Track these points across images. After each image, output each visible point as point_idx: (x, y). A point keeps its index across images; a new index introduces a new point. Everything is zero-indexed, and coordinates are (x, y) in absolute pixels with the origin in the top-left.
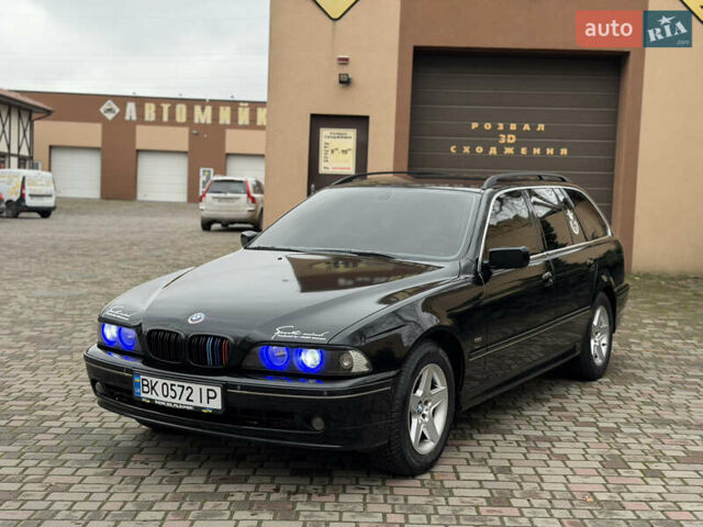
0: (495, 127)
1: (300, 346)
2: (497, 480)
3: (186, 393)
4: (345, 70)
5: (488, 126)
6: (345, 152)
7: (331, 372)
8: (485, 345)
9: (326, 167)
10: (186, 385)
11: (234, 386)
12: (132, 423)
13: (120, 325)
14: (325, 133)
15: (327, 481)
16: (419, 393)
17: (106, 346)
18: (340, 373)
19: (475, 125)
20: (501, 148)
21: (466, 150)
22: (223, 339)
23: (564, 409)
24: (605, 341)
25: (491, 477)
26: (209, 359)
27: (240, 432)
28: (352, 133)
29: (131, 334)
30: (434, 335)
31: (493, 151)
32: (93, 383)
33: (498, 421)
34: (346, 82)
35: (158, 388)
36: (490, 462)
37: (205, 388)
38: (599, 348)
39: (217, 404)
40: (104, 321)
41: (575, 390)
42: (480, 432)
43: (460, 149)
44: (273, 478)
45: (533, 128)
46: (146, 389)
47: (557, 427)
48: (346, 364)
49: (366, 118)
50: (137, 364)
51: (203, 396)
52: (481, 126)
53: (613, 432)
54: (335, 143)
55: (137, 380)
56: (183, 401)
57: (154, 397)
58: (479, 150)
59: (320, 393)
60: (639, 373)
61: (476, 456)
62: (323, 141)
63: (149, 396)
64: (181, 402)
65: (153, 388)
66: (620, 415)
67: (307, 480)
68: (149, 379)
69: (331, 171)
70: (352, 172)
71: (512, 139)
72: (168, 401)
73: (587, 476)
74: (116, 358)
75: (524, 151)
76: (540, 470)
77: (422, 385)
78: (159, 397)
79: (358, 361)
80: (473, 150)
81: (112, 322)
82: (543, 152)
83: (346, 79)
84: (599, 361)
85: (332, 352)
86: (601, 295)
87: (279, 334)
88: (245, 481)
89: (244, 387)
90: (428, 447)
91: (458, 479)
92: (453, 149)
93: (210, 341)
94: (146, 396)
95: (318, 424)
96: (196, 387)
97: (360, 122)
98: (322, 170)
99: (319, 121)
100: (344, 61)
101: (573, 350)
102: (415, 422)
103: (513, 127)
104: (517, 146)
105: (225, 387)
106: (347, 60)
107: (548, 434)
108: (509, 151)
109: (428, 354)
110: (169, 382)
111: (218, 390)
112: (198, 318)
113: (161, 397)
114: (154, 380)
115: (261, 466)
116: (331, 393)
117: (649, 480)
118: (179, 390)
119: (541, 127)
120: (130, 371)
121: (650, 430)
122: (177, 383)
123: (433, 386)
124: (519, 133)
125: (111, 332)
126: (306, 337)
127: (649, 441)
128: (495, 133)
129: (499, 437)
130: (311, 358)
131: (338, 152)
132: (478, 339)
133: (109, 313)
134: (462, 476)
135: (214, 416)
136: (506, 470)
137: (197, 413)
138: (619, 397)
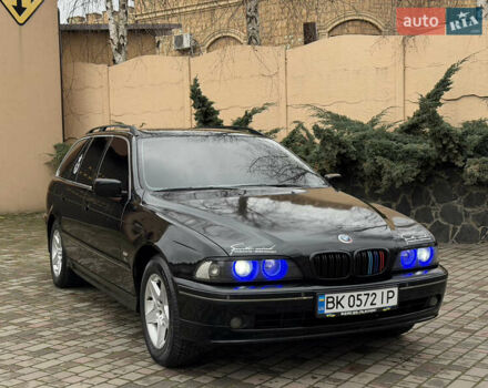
3: (370, 299)
10: (371, 292)
11: (404, 285)
26: (370, 271)
35: (343, 302)
37: (385, 291)
39: (395, 301)
46: (330, 305)
51: (384, 298)
55: (321, 299)
56: (368, 306)
57: (340, 309)
63: (335, 310)
64: (367, 308)
65: (338, 303)
68: (335, 296)
72: (355, 310)
94: (331, 312)
96: (379, 292)
105: (400, 285)
110: (355, 294)
111: (396, 290)
113: (347, 308)
114: (340, 295)
118: (364, 298)
122: (362, 293)
135: (393, 311)
137: (380, 312)
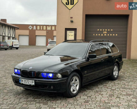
0: (102, 30)
1: (49, 73)
2: (88, 98)
3: (28, 82)
4: (72, 19)
5: (101, 30)
6: (72, 35)
7: (55, 78)
8: (87, 73)
9: (68, 39)
11: (37, 80)
12: (22, 88)
13: (18, 69)
14: (68, 32)
15: (55, 98)
16: (73, 82)
17: (15, 73)
18: (56, 78)
19: (98, 30)
20: (104, 34)
21: (97, 35)
22: (35, 72)
23: (106, 86)
24: (117, 73)
25: (87, 98)
26: (33, 75)
27: (38, 89)
28: (73, 32)
29: (19, 71)
30: (76, 71)
31: (102, 35)
32: (13, 80)
33: (92, 88)
34: (72, 22)
35: (24, 81)
36: (88, 95)
37: (31, 81)
38: (116, 74)
39: (33, 84)
40: (15, 69)
41: (110, 82)
42: (88, 90)
43: (95, 35)
44: (45, 98)
45: (110, 30)
47: (103, 89)
48: (57, 76)
49: (76, 29)
50: (20, 76)
51: (31, 82)
52: (100, 30)
53: (114, 90)
54: (70, 34)
57: (23, 82)
58: (99, 35)
59: (52, 82)
60: (124, 79)
61: (85, 94)
62: (68, 33)
64: (27, 84)
66: (117, 87)
67: (51, 98)
69: (69, 39)
70: (73, 39)
71: (106, 32)
72: (25, 83)
73: (105, 98)
74: (17, 76)
75: (108, 35)
76: (96, 97)
77: (74, 80)
78: (23, 83)
79: (59, 76)
80: (98, 35)
81: (16, 69)
82: (112, 35)
83: (72, 21)
84: (116, 77)
85: (55, 74)
86: (116, 63)
87: (45, 71)
88: (40, 98)
89: (38, 81)
90: (75, 92)
91: (80, 98)
92: (94, 35)
93: (33, 72)
94: (21, 82)
95: (52, 87)
96: (30, 81)
97: (75, 30)
98: (67, 39)
99: (67, 29)
100: (72, 18)
101: (109, 74)
102: (72, 87)
103: (106, 30)
104: (107, 34)
105: (35, 81)
106: (72, 17)
107: (101, 90)
108: (105, 35)
109: (74, 74)
110: (25, 80)
111: (34, 81)
112: (31, 68)
114: (23, 79)
115: (44, 96)
116: (54, 82)
117: (117, 99)
118: (27, 81)
119: (112, 30)
120: (19, 78)
121: (121, 89)
123: (76, 80)
124: (107, 31)
125: (16, 71)
126: (50, 71)
127: (120, 91)
128: (102, 31)
129: (91, 91)
130: (51, 75)
131: (71, 35)
132: (86, 72)
133: (16, 67)
134: (81, 98)
135: (33, 86)
136: (90, 97)
137: (30, 85)
138: (118, 84)
